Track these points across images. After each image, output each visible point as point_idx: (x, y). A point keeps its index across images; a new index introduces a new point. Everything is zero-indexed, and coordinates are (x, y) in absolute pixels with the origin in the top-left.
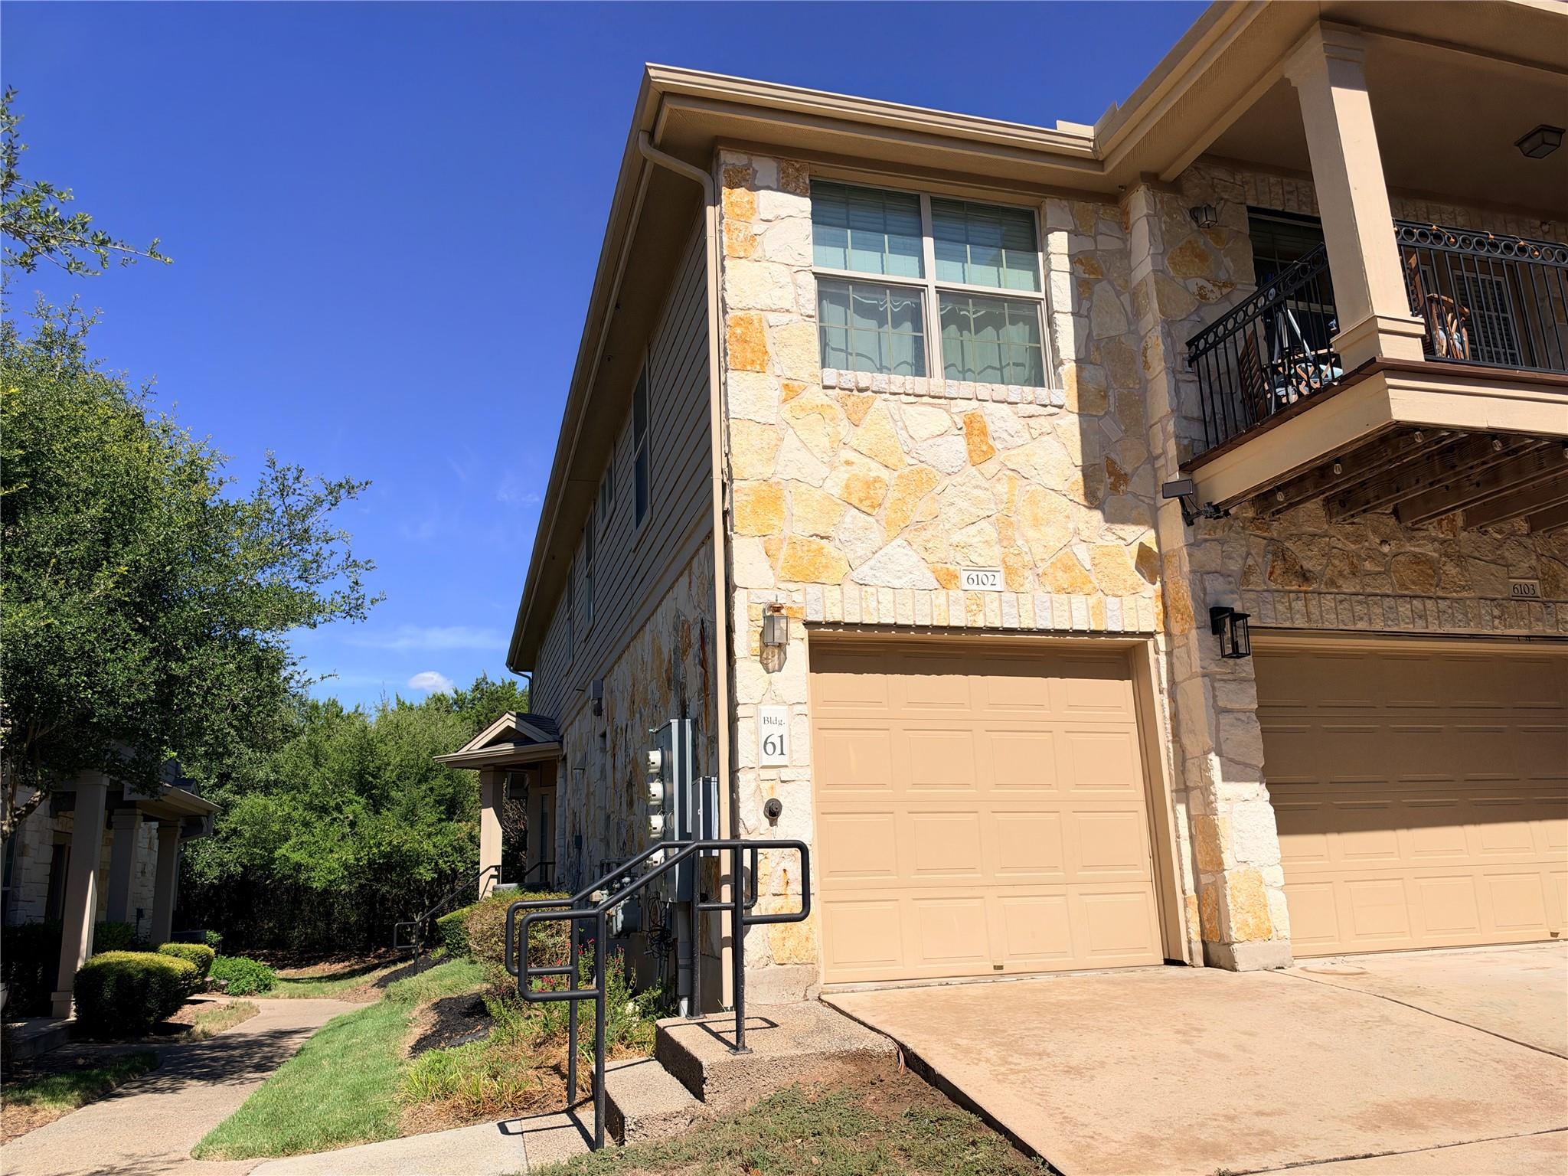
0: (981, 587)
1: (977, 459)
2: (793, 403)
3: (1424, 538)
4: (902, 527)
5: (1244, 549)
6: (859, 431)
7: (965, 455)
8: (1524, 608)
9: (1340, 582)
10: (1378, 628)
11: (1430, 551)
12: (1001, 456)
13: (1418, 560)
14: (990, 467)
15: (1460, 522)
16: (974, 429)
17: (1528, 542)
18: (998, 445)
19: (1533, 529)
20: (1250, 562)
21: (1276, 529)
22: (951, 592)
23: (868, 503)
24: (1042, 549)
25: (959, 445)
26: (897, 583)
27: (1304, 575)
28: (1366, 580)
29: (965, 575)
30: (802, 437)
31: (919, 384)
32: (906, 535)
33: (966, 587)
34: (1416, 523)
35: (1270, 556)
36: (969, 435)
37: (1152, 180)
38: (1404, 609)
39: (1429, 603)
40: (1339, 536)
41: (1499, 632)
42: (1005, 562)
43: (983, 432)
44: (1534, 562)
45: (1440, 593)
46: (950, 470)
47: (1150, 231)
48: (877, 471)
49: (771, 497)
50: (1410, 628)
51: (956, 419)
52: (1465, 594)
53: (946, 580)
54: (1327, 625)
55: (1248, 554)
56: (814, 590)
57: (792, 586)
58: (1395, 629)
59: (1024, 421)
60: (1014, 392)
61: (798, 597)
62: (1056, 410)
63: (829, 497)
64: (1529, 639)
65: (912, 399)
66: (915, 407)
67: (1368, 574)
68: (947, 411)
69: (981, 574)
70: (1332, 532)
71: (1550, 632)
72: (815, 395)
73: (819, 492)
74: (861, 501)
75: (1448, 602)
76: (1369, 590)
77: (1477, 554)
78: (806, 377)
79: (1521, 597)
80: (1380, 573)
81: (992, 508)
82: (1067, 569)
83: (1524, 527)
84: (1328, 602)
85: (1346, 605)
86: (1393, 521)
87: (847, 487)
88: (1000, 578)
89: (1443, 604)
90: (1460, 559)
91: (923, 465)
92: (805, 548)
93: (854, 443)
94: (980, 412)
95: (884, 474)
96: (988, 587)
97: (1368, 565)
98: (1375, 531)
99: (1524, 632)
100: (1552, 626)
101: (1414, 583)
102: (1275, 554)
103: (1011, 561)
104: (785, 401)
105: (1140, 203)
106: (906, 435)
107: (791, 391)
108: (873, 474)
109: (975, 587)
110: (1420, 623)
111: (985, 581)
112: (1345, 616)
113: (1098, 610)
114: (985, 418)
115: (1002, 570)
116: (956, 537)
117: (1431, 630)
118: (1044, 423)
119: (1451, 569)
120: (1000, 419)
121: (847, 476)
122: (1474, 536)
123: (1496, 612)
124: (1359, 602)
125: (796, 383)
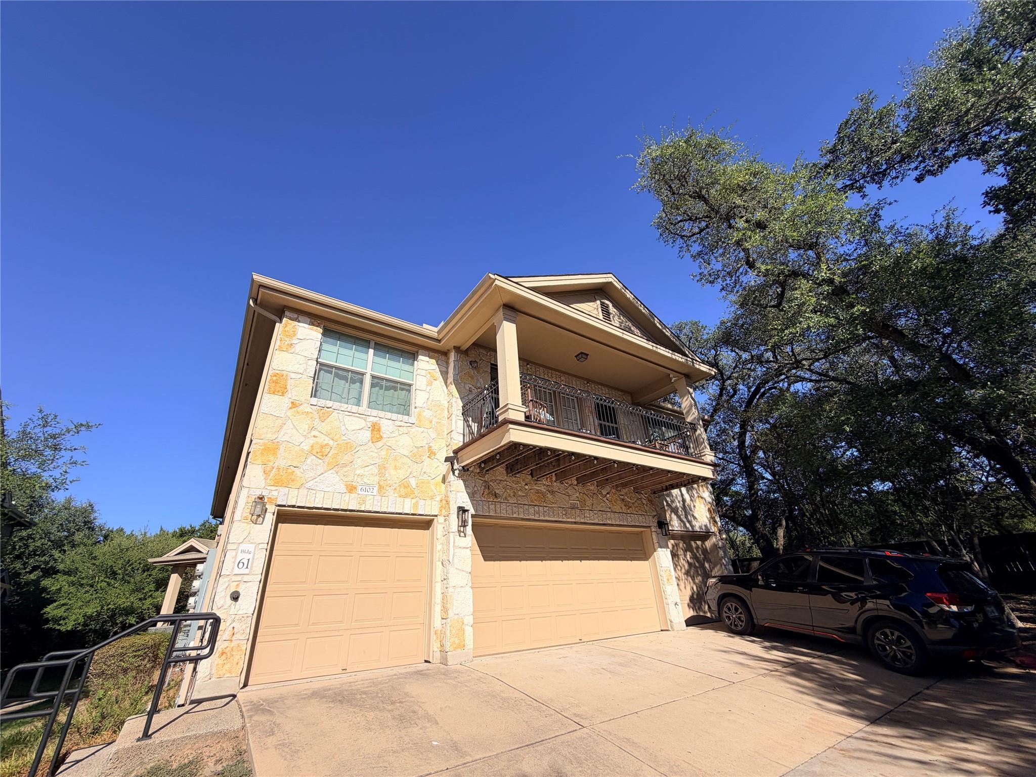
0: (367, 493)
1: (374, 441)
2: (294, 410)
3: (540, 484)
4: (335, 466)
5: (474, 484)
6: (323, 424)
7: (369, 438)
8: (574, 511)
9: (509, 499)
10: (521, 517)
11: (543, 489)
12: (384, 441)
13: (538, 492)
14: (380, 444)
15: (554, 479)
16: (375, 429)
17: (576, 487)
18: (385, 436)
19: (578, 483)
20: (476, 489)
21: (487, 477)
22: (351, 495)
23: (321, 454)
24: (396, 479)
25: (368, 434)
26: (326, 489)
27: (495, 495)
28: (519, 498)
29: (360, 487)
30: (295, 424)
31: (355, 409)
32: (335, 469)
33: (360, 492)
34: (538, 478)
35: (483, 487)
36: (373, 430)
37: (457, 349)
38: (532, 510)
39: (541, 508)
40: (510, 481)
41: (565, 520)
42: (379, 483)
43: (379, 430)
44: (578, 495)
45: (545, 505)
46: (361, 444)
47: (454, 366)
48: (327, 440)
49: (272, 449)
50: (533, 517)
51: (368, 424)
52: (553, 505)
53: (351, 489)
54: (502, 515)
55: (475, 486)
56: (284, 490)
57: (273, 488)
58: (528, 517)
59: (396, 428)
60: (394, 416)
61: (275, 493)
62: (411, 425)
63: (302, 450)
64: (575, 523)
65: (351, 414)
66: (351, 418)
67: (520, 496)
68: (365, 420)
69: (367, 487)
70: (508, 480)
71: (582, 521)
72: (306, 408)
73: (298, 447)
74: (317, 453)
75: (547, 508)
76: (519, 502)
77: (559, 491)
78: (303, 400)
79: (573, 507)
80: (524, 496)
81: (377, 461)
82: (405, 487)
83: (576, 483)
84: (504, 506)
85: (510, 507)
86: (530, 477)
87: (312, 446)
88: (376, 489)
89: (546, 509)
90: (552, 492)
91: (350, 441)
92: (285, 471)
93: (320, 429)
94: (379, 422)
95: (331, 443)
96: (370, 493)
97: (520, 493)
98: (523, 480)
99: (574, 520)
100: (583, 519)
101: (536, 500)
102: (485, 486)
103: (382, 483)
104: (291, 408)
105: (452, 356)
106: (344, 428)
107: (294, 405)
108: (325, 442)
109: (364, 493)
110: (537, 515)
111: (369, 490)
112: (510, 511)
113: (416, 505)
114: (381, 425)
115: (377, 486)
116: (358, 472)
117: (540, 518)
118: (405, 430)
119: (549, 496)
120: (387, 426)
121: (312, 442)
122: (558, 484)
123: (564, 513)
124: (515, 507)
125: (297, 402)
